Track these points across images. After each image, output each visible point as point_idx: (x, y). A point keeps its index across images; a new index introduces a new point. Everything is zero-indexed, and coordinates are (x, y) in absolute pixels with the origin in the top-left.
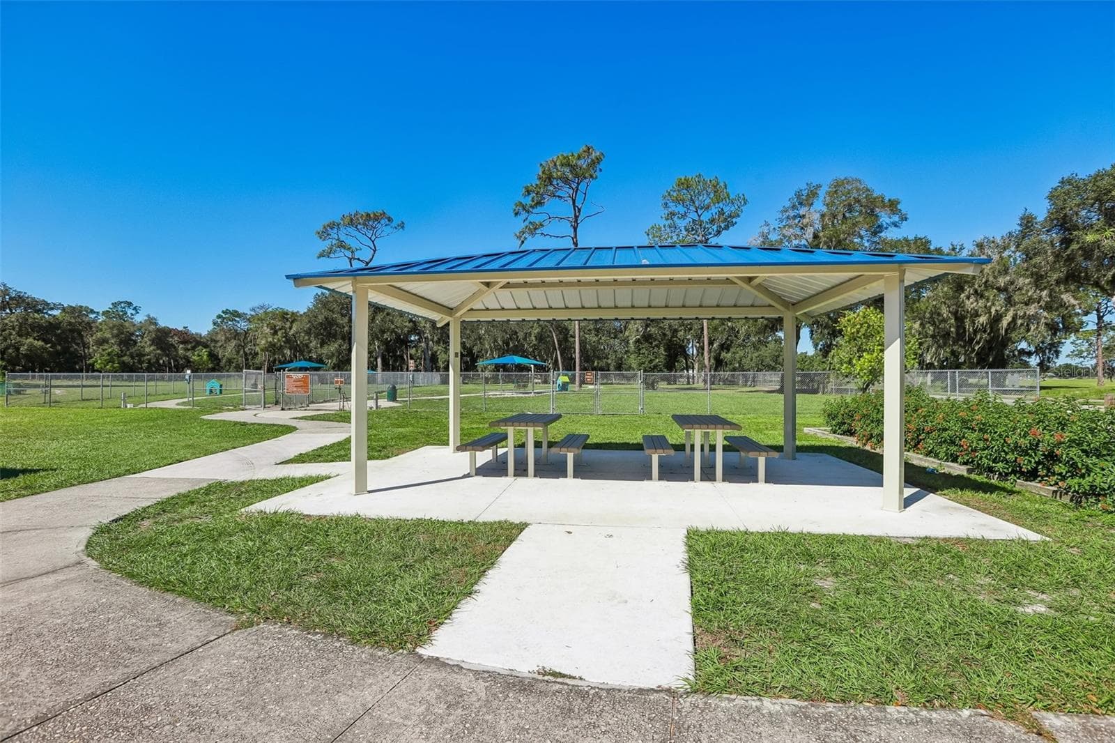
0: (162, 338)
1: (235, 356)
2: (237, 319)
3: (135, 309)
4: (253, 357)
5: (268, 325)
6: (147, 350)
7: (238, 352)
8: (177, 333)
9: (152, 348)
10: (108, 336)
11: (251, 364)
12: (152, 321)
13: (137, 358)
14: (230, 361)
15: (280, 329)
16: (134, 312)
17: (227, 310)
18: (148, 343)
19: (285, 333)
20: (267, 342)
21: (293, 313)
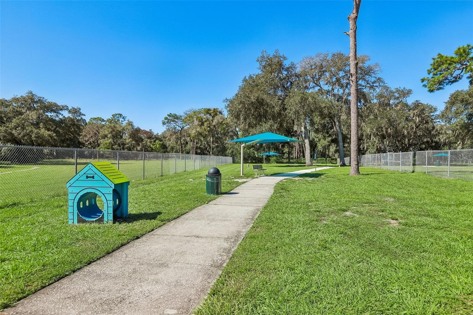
0: (136, 134)
1: (175, 145)
2: (176, 120)
3: (123, 118)
4: (185, 146)
5: (197, 118)
6: (127, 141)
7: (177, 143)
8: (146, 132)
9: (130, 140)
10: (107, 133)
11: (184, 150)
12: (130, 124)
13: (122, 146)
14: (172, 148)
15: (206, 121)
16: (123, 120)
17: (170, 114)
18: (128, 137)
19: (209, 124)
20: (196, 131)
21: (214, 109)
